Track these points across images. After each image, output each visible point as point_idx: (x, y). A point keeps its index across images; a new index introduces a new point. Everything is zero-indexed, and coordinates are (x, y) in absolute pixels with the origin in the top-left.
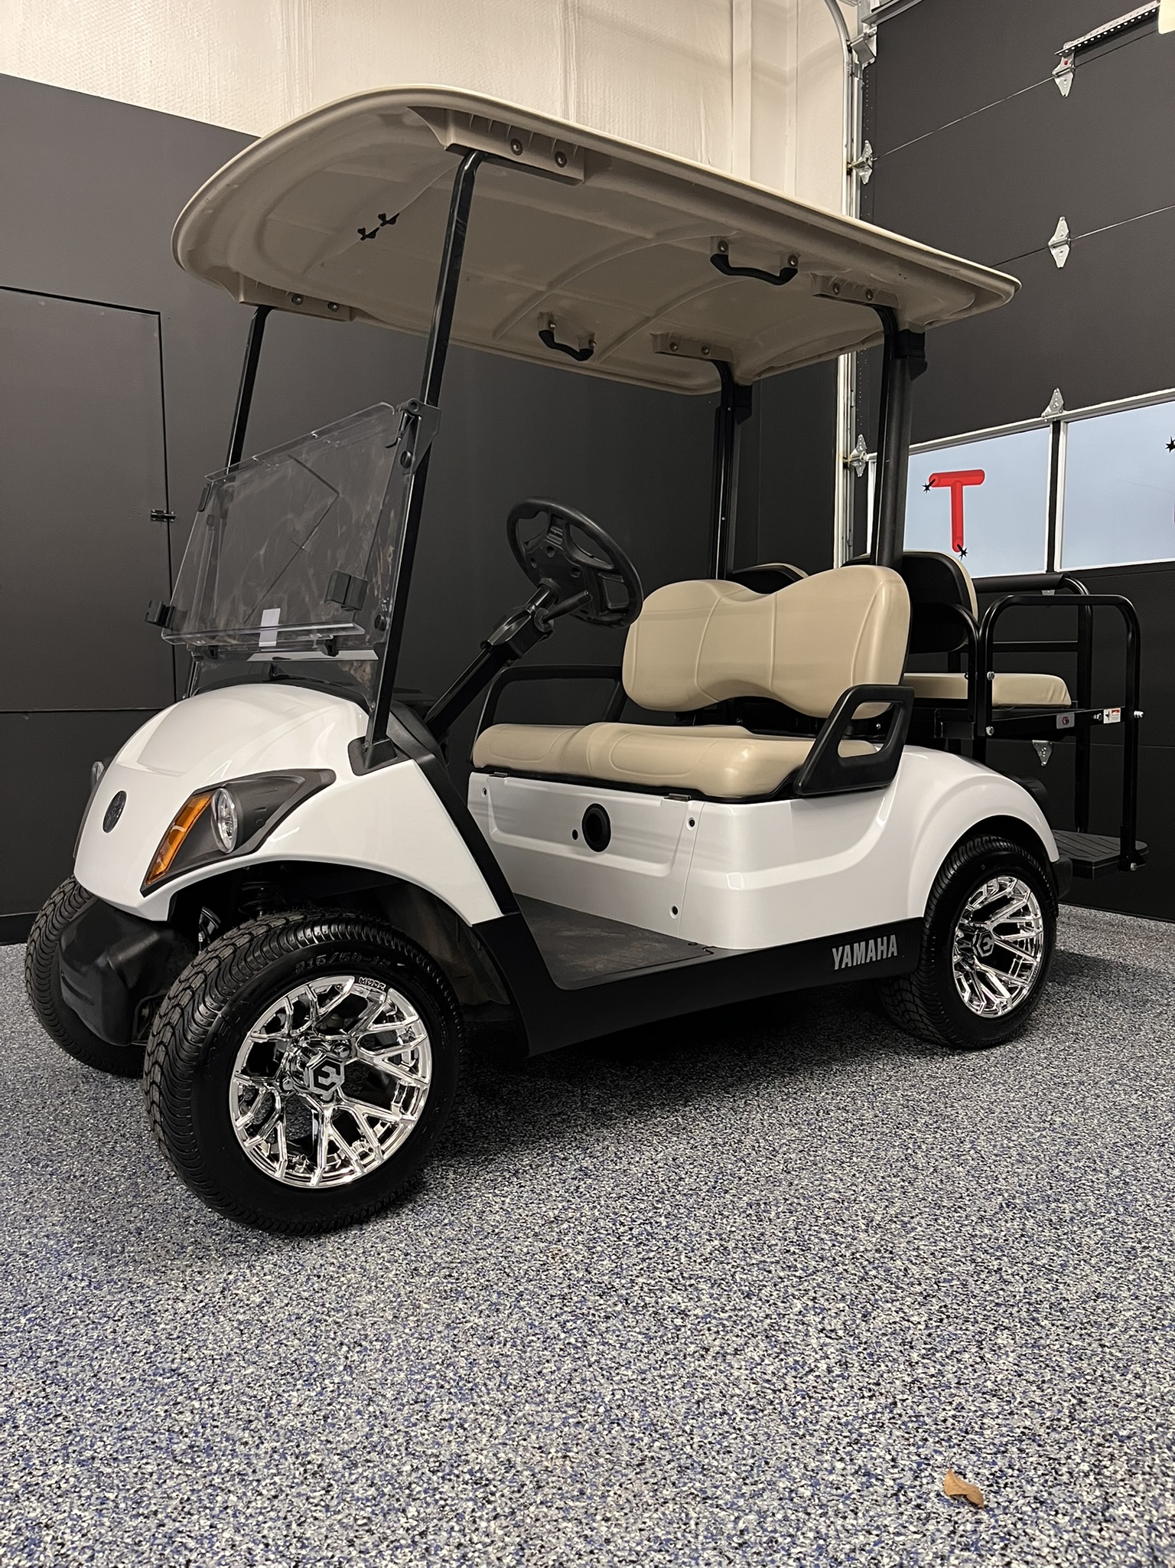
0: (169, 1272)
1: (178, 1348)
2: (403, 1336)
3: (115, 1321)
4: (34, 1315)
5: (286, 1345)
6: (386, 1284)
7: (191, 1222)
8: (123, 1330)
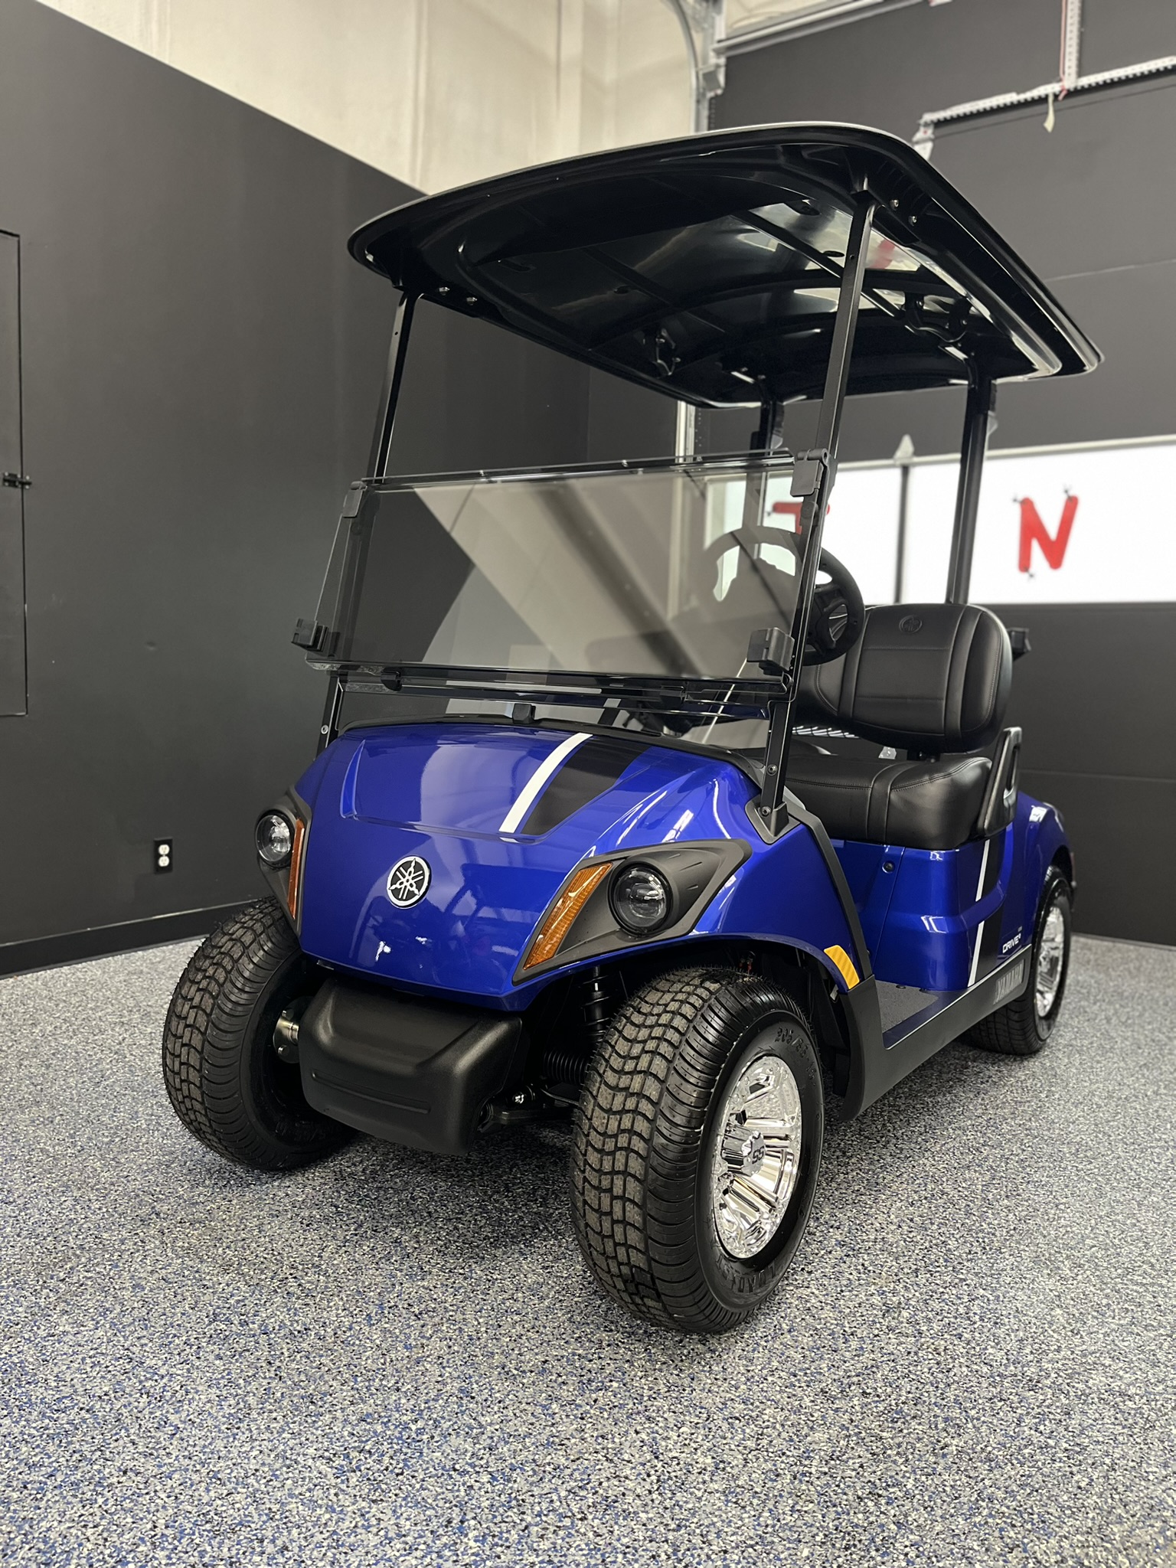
0: (565, 1442)
1: (697, 1540)
2: (908, 1475)
3: (581, 1519)
4: (476, 1533)
5: (806, 1512)
6: (816, 1415)
7: (516, 1372)
8: (605, 1531)
